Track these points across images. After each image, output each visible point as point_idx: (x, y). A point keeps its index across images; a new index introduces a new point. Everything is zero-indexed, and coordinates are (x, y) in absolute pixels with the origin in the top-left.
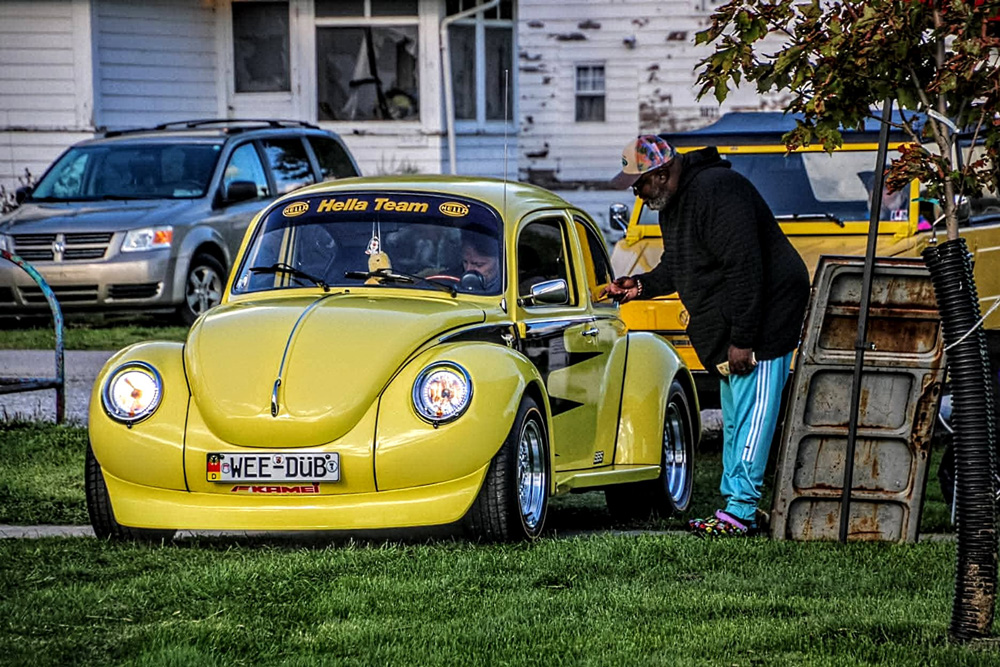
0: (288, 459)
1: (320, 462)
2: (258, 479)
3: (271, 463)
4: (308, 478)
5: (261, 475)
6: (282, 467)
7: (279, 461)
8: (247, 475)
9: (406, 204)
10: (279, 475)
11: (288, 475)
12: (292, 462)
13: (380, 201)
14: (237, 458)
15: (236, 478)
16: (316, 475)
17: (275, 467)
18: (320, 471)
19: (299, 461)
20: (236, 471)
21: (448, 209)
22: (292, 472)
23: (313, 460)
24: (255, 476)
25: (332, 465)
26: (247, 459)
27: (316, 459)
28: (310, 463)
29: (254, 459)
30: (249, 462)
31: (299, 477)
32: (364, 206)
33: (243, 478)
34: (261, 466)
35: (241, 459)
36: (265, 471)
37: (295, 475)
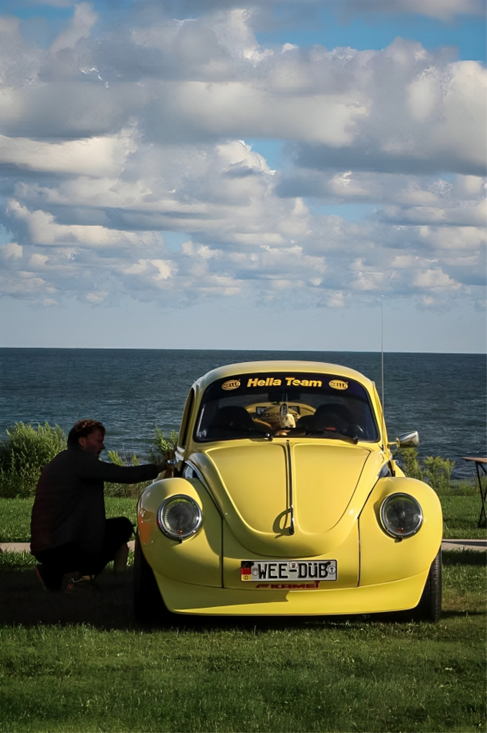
0: (300, 565)
1: (323, 567)
2: (278, 579)
3: (288, 568)
4: (314, 579)
5: (281, 577)
6: (296, 571)
7: (294, 566)
8: (270, 577)
9: (307, 382)
10: (294, 577)
11: (300, 576)
12: (303, 567)
13: (289, 380)
14: (263, 565)
15: (262, 579)
16: (321, 576)
17: (291, 571)
18: (323, 573)
19: (308, 566)
20: (262, 574)
21: (335, 385)
22: (303, 574)
23: (318, 566)
24: (276, 577)
25: (332, 569)
26: (270, 565)
27: (320, 565)
28: (316, 568)
29: (276, 565)
30: (272, 567)
31: (308, 578)
32: (279, 382)
33: (267, 579)
34: (280, 570)
35: (266, 565)
36: (283, 574)
37: (305, 576)
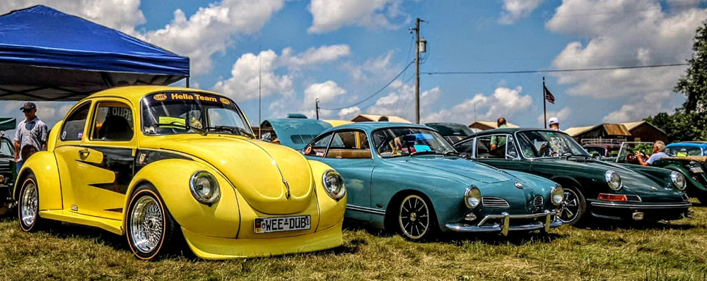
0: (290, 220)
1: (303, 221)
3: (283, 222)
4: (298, 229)
5: (279, 229)
7: (286, 220)
8: (273, 229)
9: (208, 98)
10: (286, 228)
12: (292, 221)
13: (197, 96)
14: (269, 220)
15: (269, 231)
16: (302, 227)
17: (285, 224)
18: (303, 225)
19: (295, 220)
20: (268, 227)
21: (223, 101)
24: (276, 229)
25: (308, 221)
27: (302, 219)
28: (300, 221)
29: (276, 220)
30: (274, 222)
31: (295, 229)
32: (191, 98)
33: (271, 231)
34: (279, 223)
36: (281, 226)
37: (293, 227)
